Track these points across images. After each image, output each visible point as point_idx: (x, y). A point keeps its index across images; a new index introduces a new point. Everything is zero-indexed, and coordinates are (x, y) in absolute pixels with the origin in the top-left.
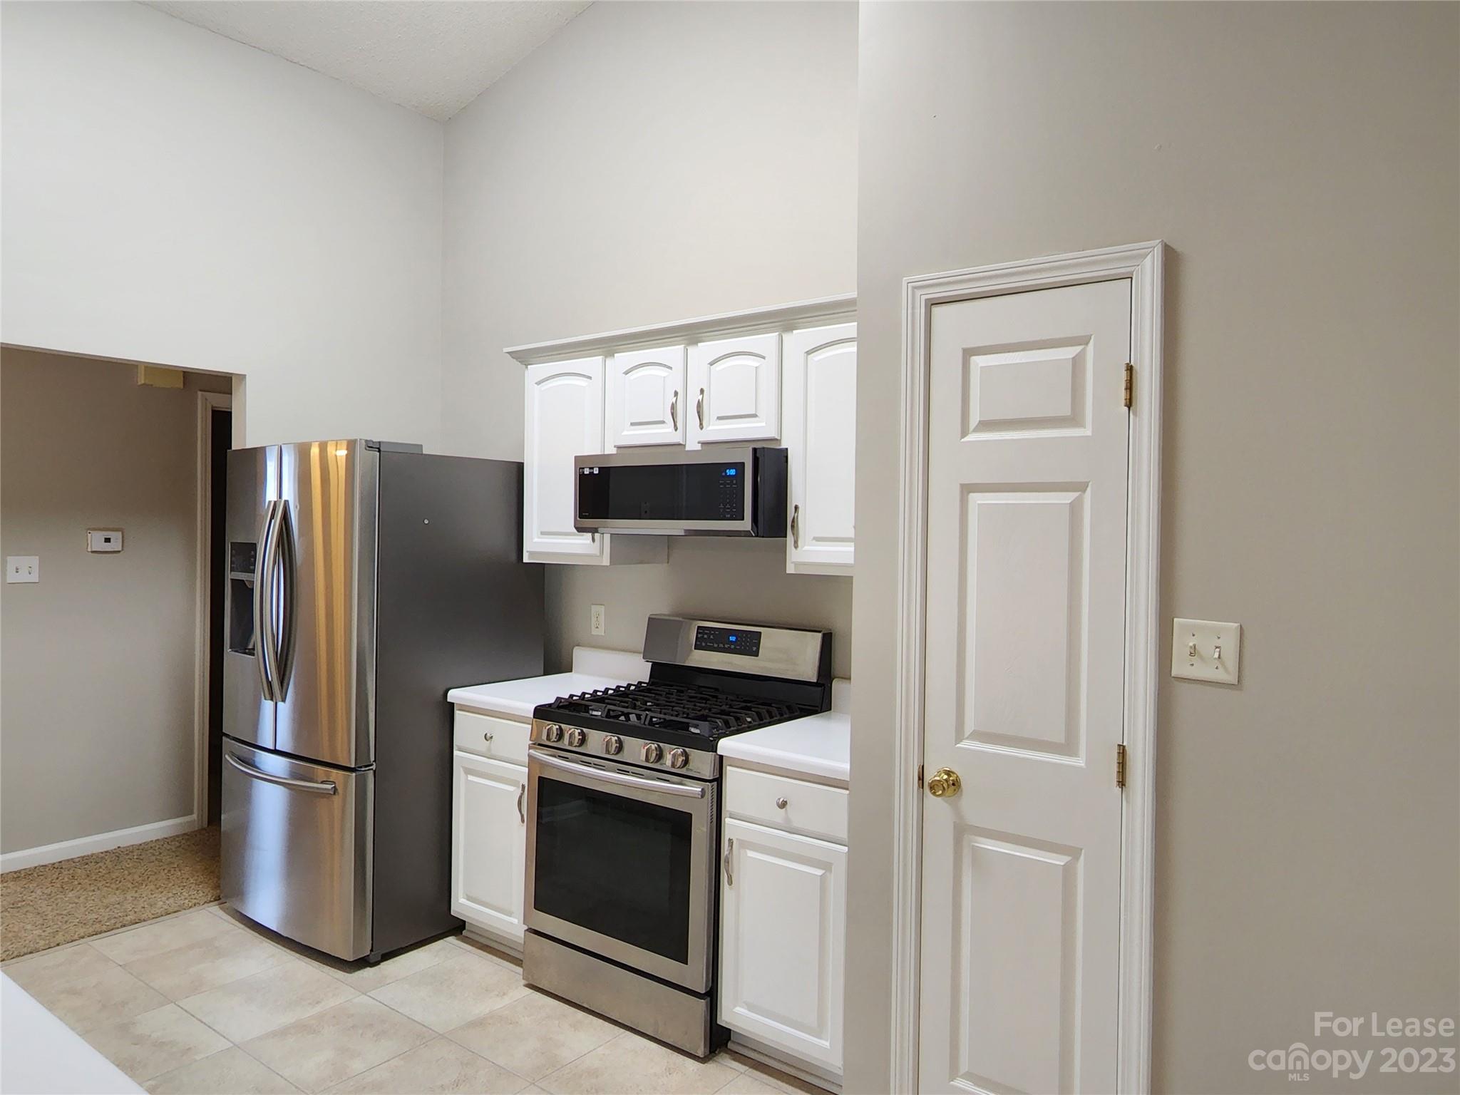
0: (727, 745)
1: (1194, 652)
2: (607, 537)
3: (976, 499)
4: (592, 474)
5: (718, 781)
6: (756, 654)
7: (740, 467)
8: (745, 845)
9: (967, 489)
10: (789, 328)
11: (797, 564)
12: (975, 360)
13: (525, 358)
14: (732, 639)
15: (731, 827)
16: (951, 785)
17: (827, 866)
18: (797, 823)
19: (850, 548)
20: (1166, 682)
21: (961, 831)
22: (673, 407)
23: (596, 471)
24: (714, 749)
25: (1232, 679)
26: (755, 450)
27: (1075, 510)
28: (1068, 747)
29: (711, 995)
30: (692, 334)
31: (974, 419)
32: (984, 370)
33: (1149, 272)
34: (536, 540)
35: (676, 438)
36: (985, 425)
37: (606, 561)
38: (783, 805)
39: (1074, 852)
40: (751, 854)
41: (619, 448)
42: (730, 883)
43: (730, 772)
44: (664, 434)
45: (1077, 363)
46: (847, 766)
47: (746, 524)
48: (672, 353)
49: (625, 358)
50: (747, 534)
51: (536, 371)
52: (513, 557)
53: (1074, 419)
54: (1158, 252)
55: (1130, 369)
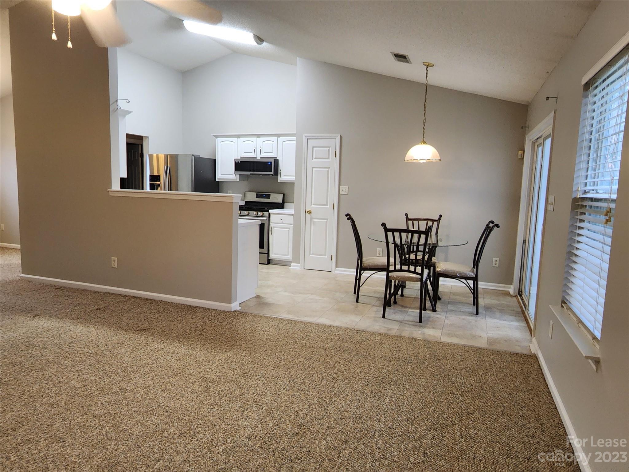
0: (270, 211)
1: (343, 190)
2: (238, 175)
3: (314, 169)
4: (238, 162)
5: (269, 217)
6: (270, 198)
7: (271, 162)
8: (274, 227)
9: (313, 168)
10: (279, 137)
11: (280, 180)
12: (314, 148)
13: (216, 136)
14: (264, 196)
15: (271, 225)
16: (310, 212)
17: (289, 228)
18: (284, 222)
19: (294, 177)
20: (339, 195)
21: (311, 219)
22: (255, 150)
23: (239, 162)
24: (268, 212)
25: (347, 194)
26: (274, 160)
27: (328, 171)
28: (327, 205)
29: (268, 254)
30: (258, 136)
31: (314, 158)
32: (316, 150)
33: (338, 139)
34: (220, 176)
35: (255, 156)
36: (315, 158)
37: (238, 180)
38: (282, 220)
39: (327, 219)
40: (275, 229)
41: (241, 157)
42: (272, 234)
43: (271, 215)
44: (252, 155)
45: (329, 150)
46: (293, 212)
47: (272, 173)
48: (254, 139)
49: (242, 139)
50: (272, 175)
51: (219, 140)
52: (213, 179)
53: (328, 158)
54: (339, 136)
55: (336, 152)
